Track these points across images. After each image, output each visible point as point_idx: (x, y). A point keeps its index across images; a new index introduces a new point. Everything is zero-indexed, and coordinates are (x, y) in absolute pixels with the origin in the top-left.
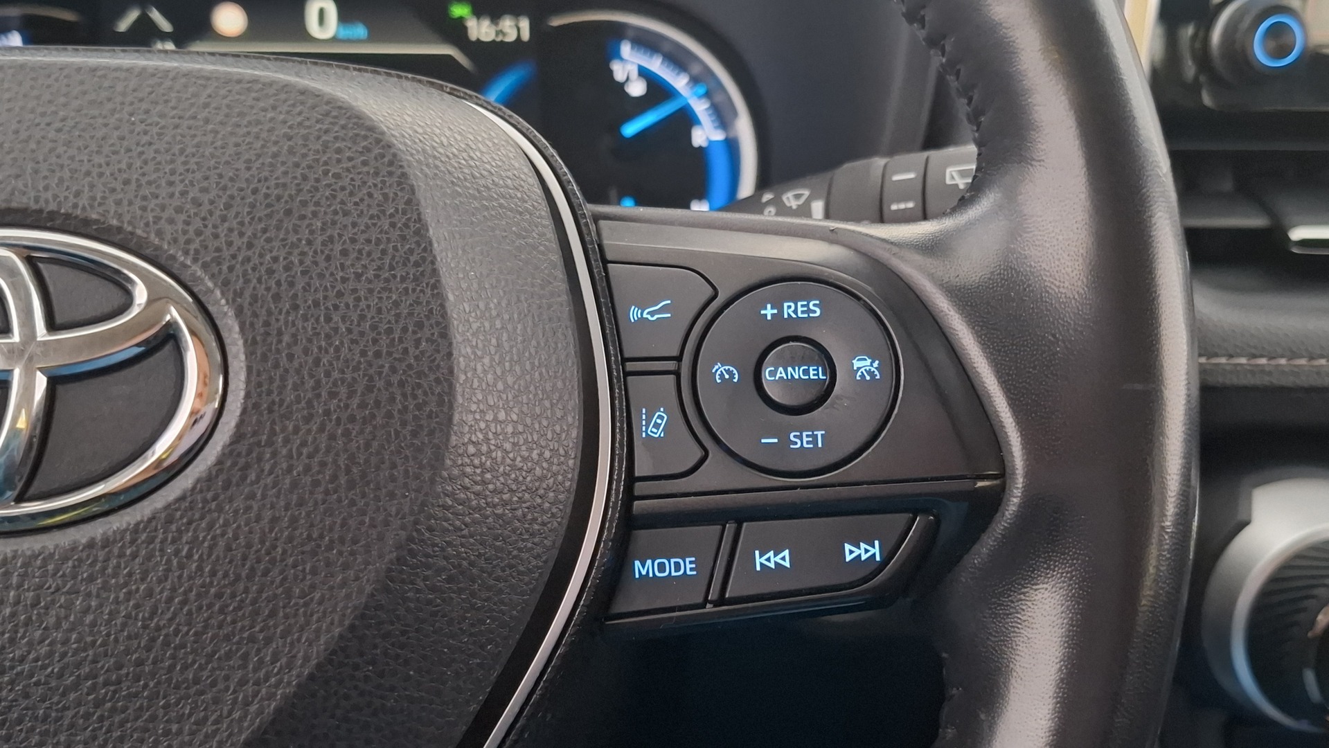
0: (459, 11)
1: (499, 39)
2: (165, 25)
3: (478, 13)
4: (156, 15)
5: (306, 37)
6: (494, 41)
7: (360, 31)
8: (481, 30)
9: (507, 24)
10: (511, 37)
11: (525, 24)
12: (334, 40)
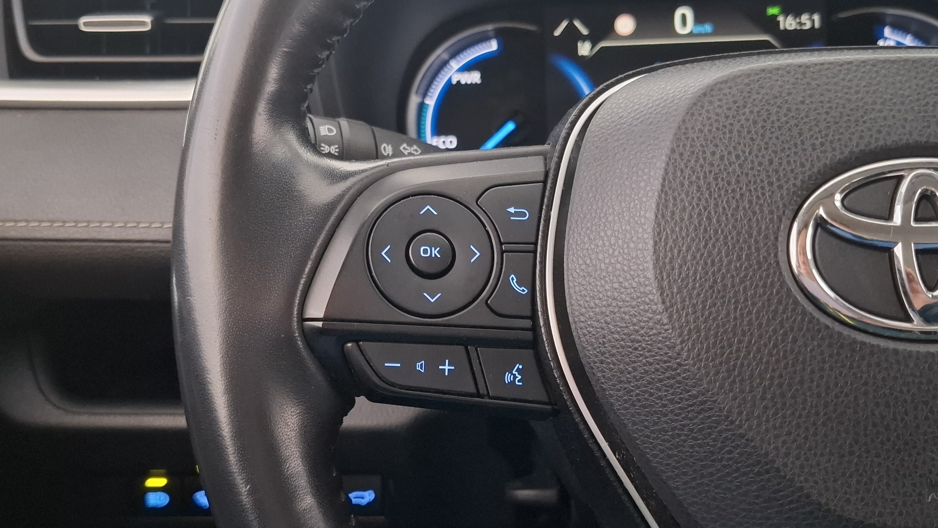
0: (773, 11)
1: (799, 28)
2: (585, 31)
3: (786, 12)
4: (577, 24)
5: (673, 33)
6: (796, 30)
7: (708, 28)
8: (788, 23)
9: (805, 18)
10: (808, 26)
11: (816, 17)
12: (691, 34)
